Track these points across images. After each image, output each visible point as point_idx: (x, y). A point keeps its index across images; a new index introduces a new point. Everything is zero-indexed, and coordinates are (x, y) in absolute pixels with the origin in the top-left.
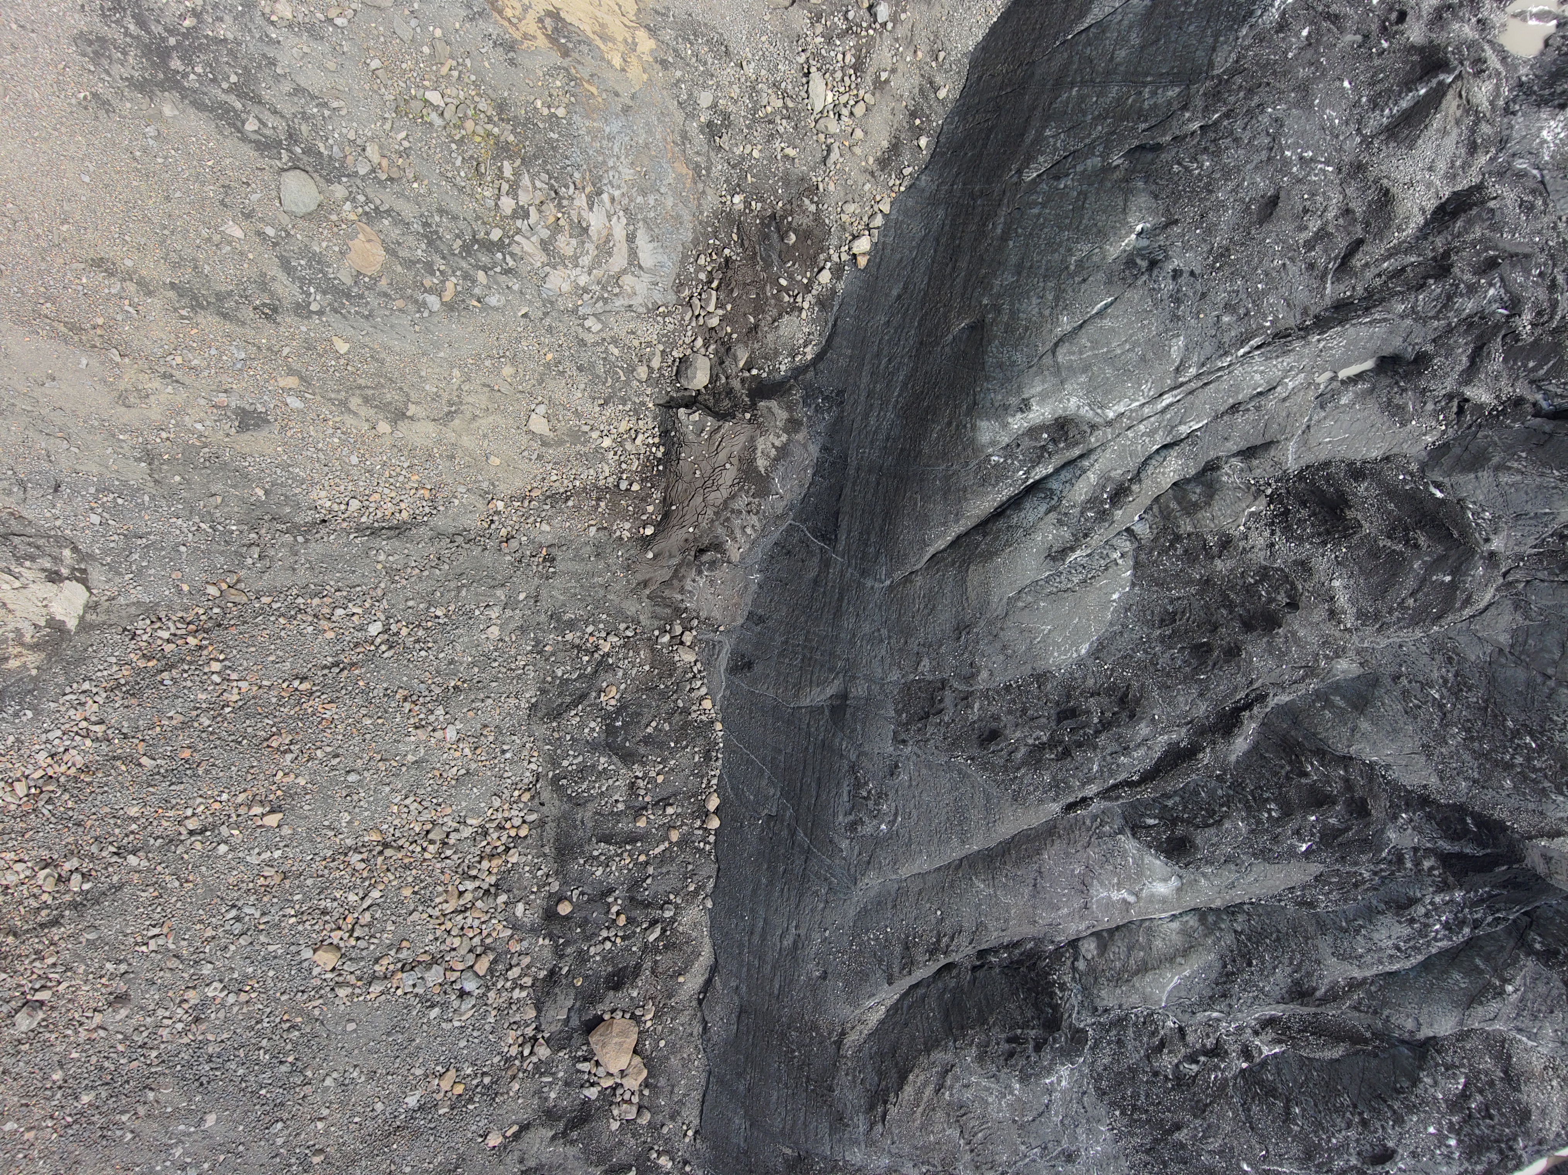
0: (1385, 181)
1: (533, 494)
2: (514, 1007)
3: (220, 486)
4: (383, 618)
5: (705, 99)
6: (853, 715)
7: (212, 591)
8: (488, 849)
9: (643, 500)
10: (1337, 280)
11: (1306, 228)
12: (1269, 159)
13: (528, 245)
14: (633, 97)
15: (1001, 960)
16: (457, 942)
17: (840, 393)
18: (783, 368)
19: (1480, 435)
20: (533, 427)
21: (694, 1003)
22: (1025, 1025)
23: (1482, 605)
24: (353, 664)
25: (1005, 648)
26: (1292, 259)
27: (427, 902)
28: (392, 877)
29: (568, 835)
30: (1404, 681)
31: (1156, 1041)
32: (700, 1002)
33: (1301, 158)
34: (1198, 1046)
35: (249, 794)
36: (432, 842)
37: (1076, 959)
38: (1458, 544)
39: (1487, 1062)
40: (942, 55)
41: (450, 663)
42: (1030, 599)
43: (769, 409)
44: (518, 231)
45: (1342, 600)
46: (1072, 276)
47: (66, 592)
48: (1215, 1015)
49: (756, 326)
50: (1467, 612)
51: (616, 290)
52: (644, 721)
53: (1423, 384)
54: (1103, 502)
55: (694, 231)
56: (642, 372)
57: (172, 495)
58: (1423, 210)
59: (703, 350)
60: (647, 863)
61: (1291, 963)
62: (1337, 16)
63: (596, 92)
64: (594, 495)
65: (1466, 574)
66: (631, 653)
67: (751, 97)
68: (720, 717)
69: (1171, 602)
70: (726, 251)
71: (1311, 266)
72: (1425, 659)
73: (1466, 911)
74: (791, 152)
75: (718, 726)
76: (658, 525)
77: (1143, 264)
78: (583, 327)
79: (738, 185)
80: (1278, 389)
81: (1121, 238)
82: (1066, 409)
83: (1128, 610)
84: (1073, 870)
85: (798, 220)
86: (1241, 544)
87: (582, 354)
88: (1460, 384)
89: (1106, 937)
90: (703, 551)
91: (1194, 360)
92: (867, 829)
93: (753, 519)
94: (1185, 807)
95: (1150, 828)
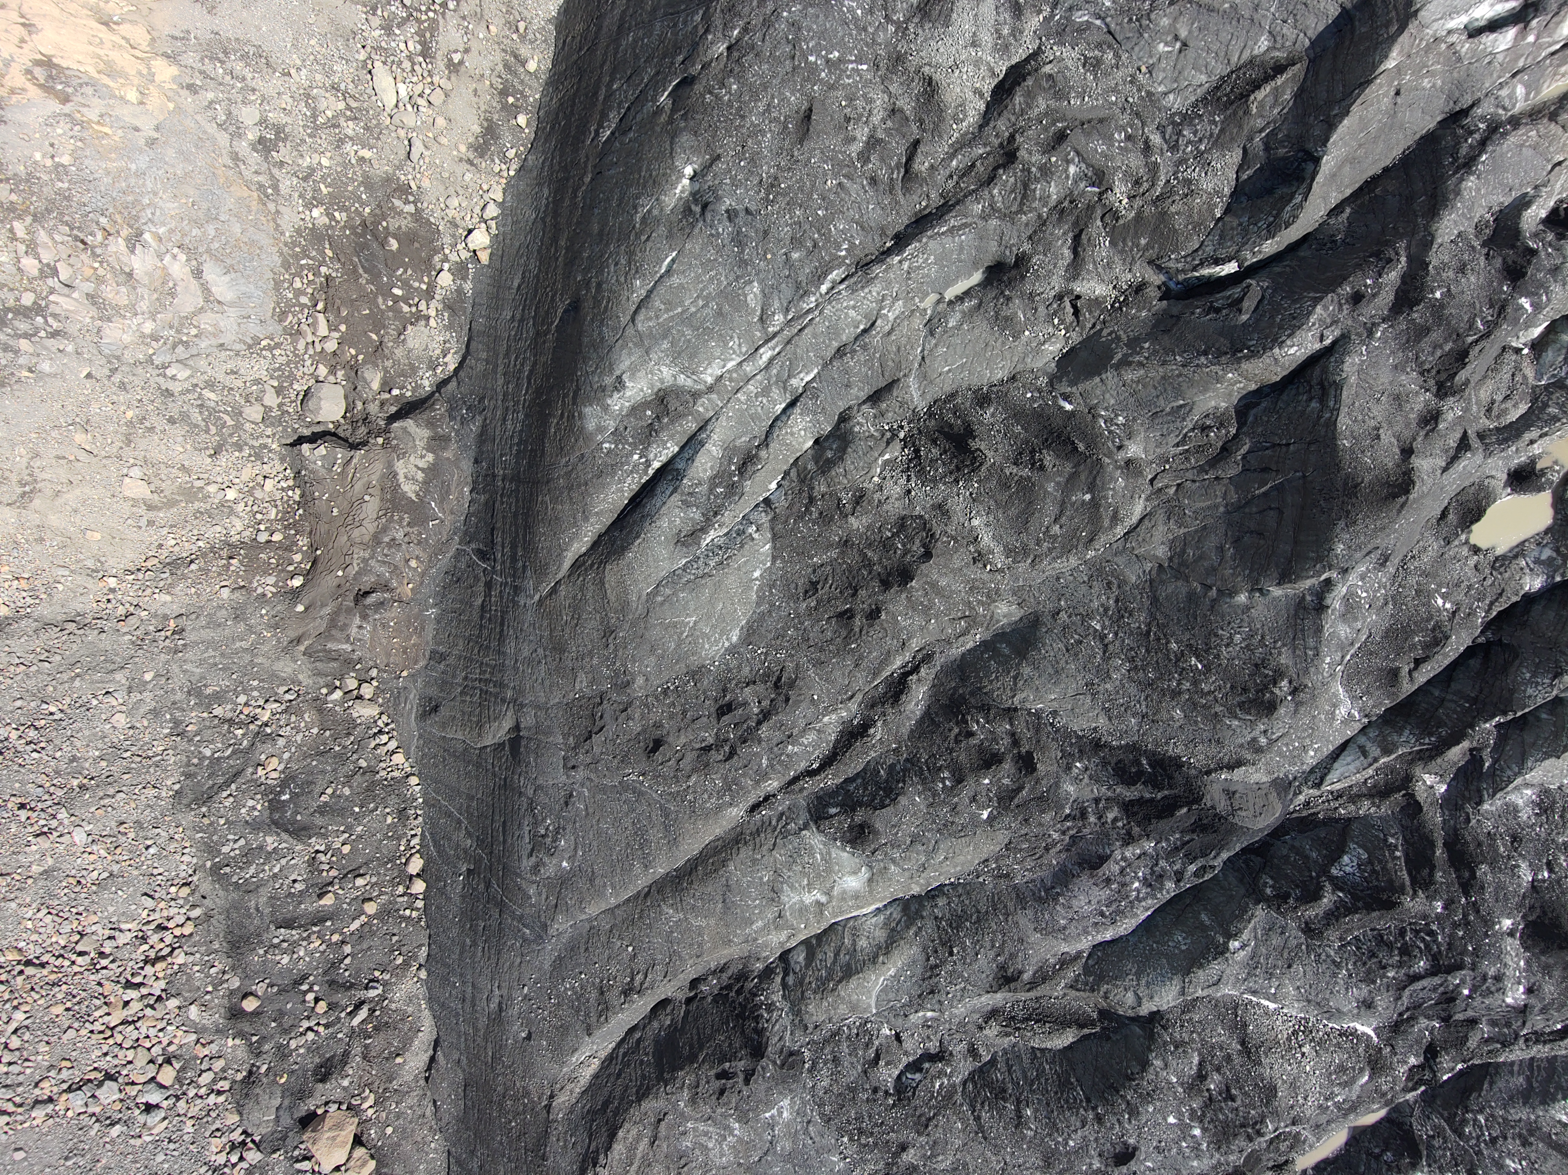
0: (926, 70)
1: (149, 565)
2: (213, 1114)
5: (249, 115)
6: (526, 747)
8: (152, 954)
9: (288, 549)
10: (906, 190)
11: (854, 139)
12: (794, 69)
13: (69, 303)
14: (157, 129)
15: (711, 987)
16: (130, 1055)
17: (482, 400)
18: (425, 383)
19: (1105, 332)
20: (128, 493)
21: (422, 1082)
22: (732, 1057)
23: (1134, 521)
25: (653, 649)
26: (849, 177)
27: (85, 1018)
28: (37, 997)
29: (241, 926)
30: (1063, 616)
31: (871, 1053)
32: (427, 1079)
33: (828, 61)
34: (920, 1052)
37: (785, 974)
39: (1220, 1035)
40: (522, 26)
41: (72, 761)
42: (668, 591)
43: (405, 429)
44: (52, 291)
45: (986, 539)
46: (639, 234)
48: (929, 1014)
49: (381, 343)
50: (1120, 531)
51: (194, 332)
52: (318, 790)
53: (1028, 289)
54: (731, 475)
56: (254, 413)
58: (979, 93)
59: (331, 379)
60: (343, 942)
61: (993, 946)
63: (109, 132)
64: (225, 553)
65: (1105, 490)
66: (293, 718)
67: (307, 105)
68: (414, 771)
69: (814, 571)
70: (323, 270)
71: (873, 181)
72: (1084, 588)
73: (1162, 863)
74: (366, 153)
75: (414, 780)
76: (307, 575)
77: (697, 209)
78: (165, 376)
79: (314, 198)
80: (879, 322)
81: (674, 186)
82: (662, 381)
83: (772, 586)
84: (761, 878)
85: (393, 223)
86: (877, 496)
87: (170, 405)
88: (1068, 280)
89: (812, 945)
90: (367, 593)
91: (777, 304)
92: (549, 869)
93: (416, 550)
94: (865, 789)
95: (832, 817)
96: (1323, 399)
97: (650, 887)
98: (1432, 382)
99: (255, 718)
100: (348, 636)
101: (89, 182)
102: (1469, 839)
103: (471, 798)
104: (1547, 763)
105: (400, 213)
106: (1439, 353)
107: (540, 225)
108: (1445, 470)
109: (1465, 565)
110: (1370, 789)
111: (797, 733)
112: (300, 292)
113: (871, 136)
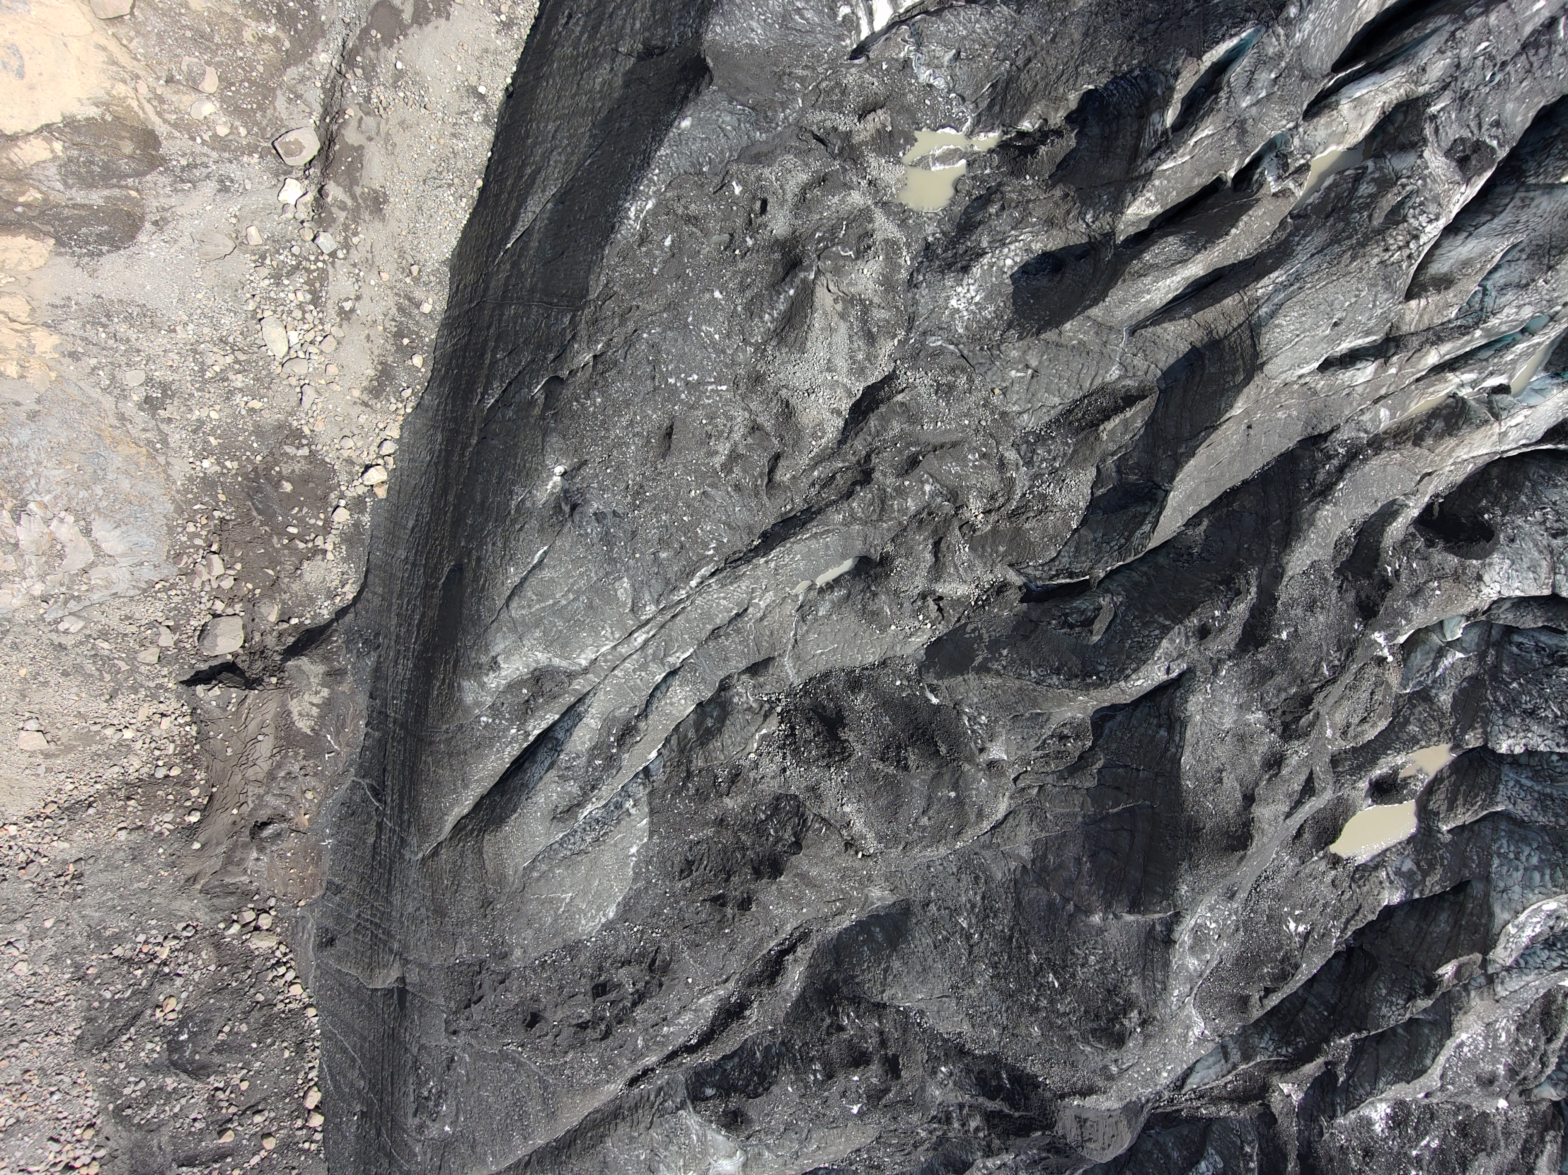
0: (784, 392)
1: (48, 811)
5: (133, 378)
6: (411, 1003)
9: (186, 784)
10: (771, 495)
11: (716, 452)
12: (655, 389)
14: (38, 401)
17: (376, 637)
18: (325, 611)
19: (969, 628)
20: (24, 746)
23: (998, 817)
25: (530, 923)
26: (713, 485)
29: (145, 1164)
30: (932, 908)
33: (687, 383)
40: (415, 269)
42: (544, 866)
43: (300, 667)
45: (858, 825)
46: (514, 522)
49: (278, 578)
50: (986, 825)
51: (84, 587)
52: (216, 1028)
53: (893, 586)
54: (610, 746)
56: (150, 655)
58: (836, 411)
59: (230, 611)
62: (698, 219)
64: (122, 794)
65: (969, 788)
66: (191, 956)
67: (195, 360)
68: (312, 1002)
69: (690, 849)
70: (217, 514)
71: (738, 488)
72: (952, 880)
74: (256, 404)
75: (311, 1012)
76: (204, 810)
77: (567, 509)
78: (57, 631)
79: (204, 450)
80: (750, 610)
81: (545, 482)
82: (537, 662)
83: (648, 863)
84: (638, 1156)
85: (286, 470)
86: (752, 775)
87: (63, 659)
88: (930, 581)
90: (265, 825)
91: (647, 596)
92: (433, 1131)
93: (312, 782)
94: (741, 1071)
95: (707, 1099)
96: (1170, 729)
97: (531, 1156)
98: (1277, 722)
99: (154, 956)
100: (245, 870)
102: (1321, 1152)
103: (364, 1038)
104: (1397, 1086)
105: (293, 458)
106: (1283, 696)
107: (433, 470)
108: (1289, 813)
109: (1321, 882)
110: (1229, 1093)
111: (670, 1015)
112: (197, 535)
113: (732, 451)
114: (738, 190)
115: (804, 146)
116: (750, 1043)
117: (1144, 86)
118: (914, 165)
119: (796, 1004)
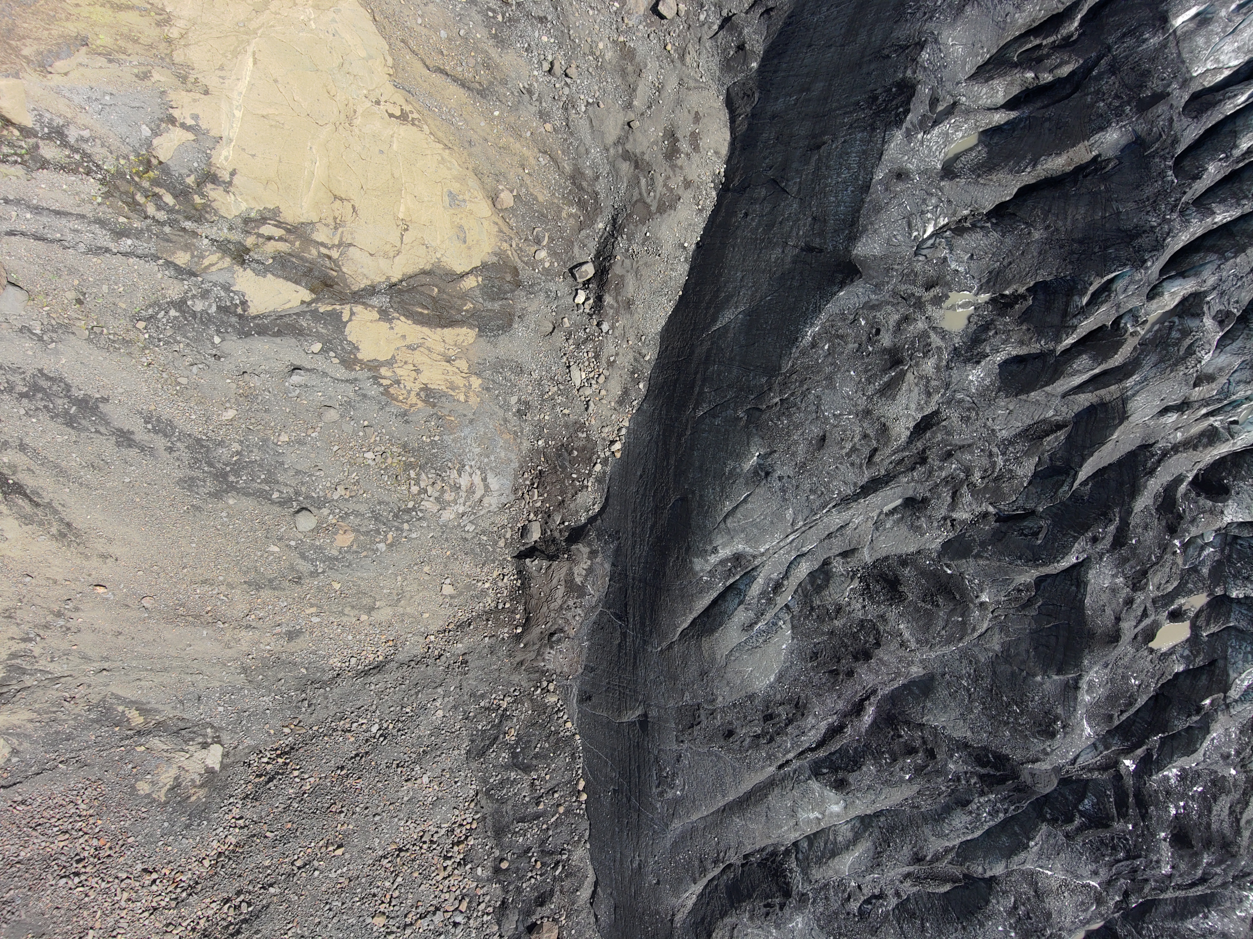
0: (883, 419)
1: (450, 627)
2: (485, 926)
3: (283, 674)
4: (378, 720)
5: (514, 400)
6: (652, 727)
7: (287, 730)
8: (456, 840)
9: (513, 612)
10: (869, 468)
11: (845, 447)
12: (817, 417)
13: (429, 505)
14: (474, 414)
15: (757, 859)
16: (447, 895)
17: (617, 532)
18: (583, 519)
19: (968, 534)
20: (444, 591)
21: (588, 905)
22: (773, 896)
23: (983, 630)
24: (367, 753)
25: (728, 683)
26: (841, 463)
28: (406, 868)
29: (499, 821)
30: (947, 676)
31: (846, 895)
32: (592, 904)
33: (834, 415)
34: (870, 894)
35: (325, 840)
36: (425, 842)
37: (797, 853)
38: (959, 603)
39: (1024, 888)
40: (643, 338)
41: (419, 738)
42: (737, 654)
43: (578, 548)
44: (423, 500)
45: (907, 635)
46: (728, 478)
47: (212, 751)
48: (876, 876)
49: (563, 501)
50: (976, 635)
51: (480, 508)
52: (533, 745)
53: (928, 513)
54: (769, 593)
55: (519, 462)
56: (502, 543)
57: (259, 686)
58: (908, 428)
59: (535, 519)
60: (548, 829)
61: (911, 843)
62: (842, 336)
63: (453, 419)
64: (484, 617)
65: (969, 616)
66: (519, 705)
67: (539, 389)
68: (577, 731)
69: (815, 646)
70: (539, 468)
71: (852, 464)
72: (957, 663)
73: (998, 805)
74: (566, 411)
75: (577, 737)
76: (524, 626)
77: (762, 473)
78: (464, 531)
79: (540, 435)
80: (851, 524)
81: (749, 460)
82: (737, 550)
83: (792, 653)
84: (786, 804)
85: (576, 445)
86: (847, 609)
87: (466, 546)
88: (949, 511)
89: (811, 839)
90: (552, 635)
91: (800, 518)
92: (669, 795)
93: (579, 611)
94: (842, 760)
95: (825, 774)
96: (1078, 586)
97: (725, 806)
98: (1130, 583)
99: (500, 706)
100: (544, 659)
101: (444, 447)
103: (614, 749)
105: (579, 438)
106: (1134, 570)
108: (1136, 627)
109: (1145, 661)
110: (1098, 766)
111: (806, 730)
112: (526, 479)
113: (853, 447)
114: (863, 323)
115: (895, 301)
116: (845, 747)
117: (1072, 283)
118: (948, 309)
119: (871, 726)
